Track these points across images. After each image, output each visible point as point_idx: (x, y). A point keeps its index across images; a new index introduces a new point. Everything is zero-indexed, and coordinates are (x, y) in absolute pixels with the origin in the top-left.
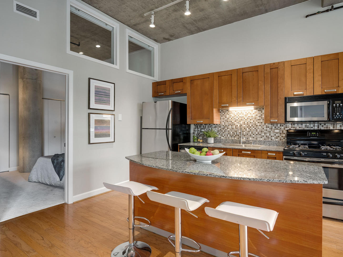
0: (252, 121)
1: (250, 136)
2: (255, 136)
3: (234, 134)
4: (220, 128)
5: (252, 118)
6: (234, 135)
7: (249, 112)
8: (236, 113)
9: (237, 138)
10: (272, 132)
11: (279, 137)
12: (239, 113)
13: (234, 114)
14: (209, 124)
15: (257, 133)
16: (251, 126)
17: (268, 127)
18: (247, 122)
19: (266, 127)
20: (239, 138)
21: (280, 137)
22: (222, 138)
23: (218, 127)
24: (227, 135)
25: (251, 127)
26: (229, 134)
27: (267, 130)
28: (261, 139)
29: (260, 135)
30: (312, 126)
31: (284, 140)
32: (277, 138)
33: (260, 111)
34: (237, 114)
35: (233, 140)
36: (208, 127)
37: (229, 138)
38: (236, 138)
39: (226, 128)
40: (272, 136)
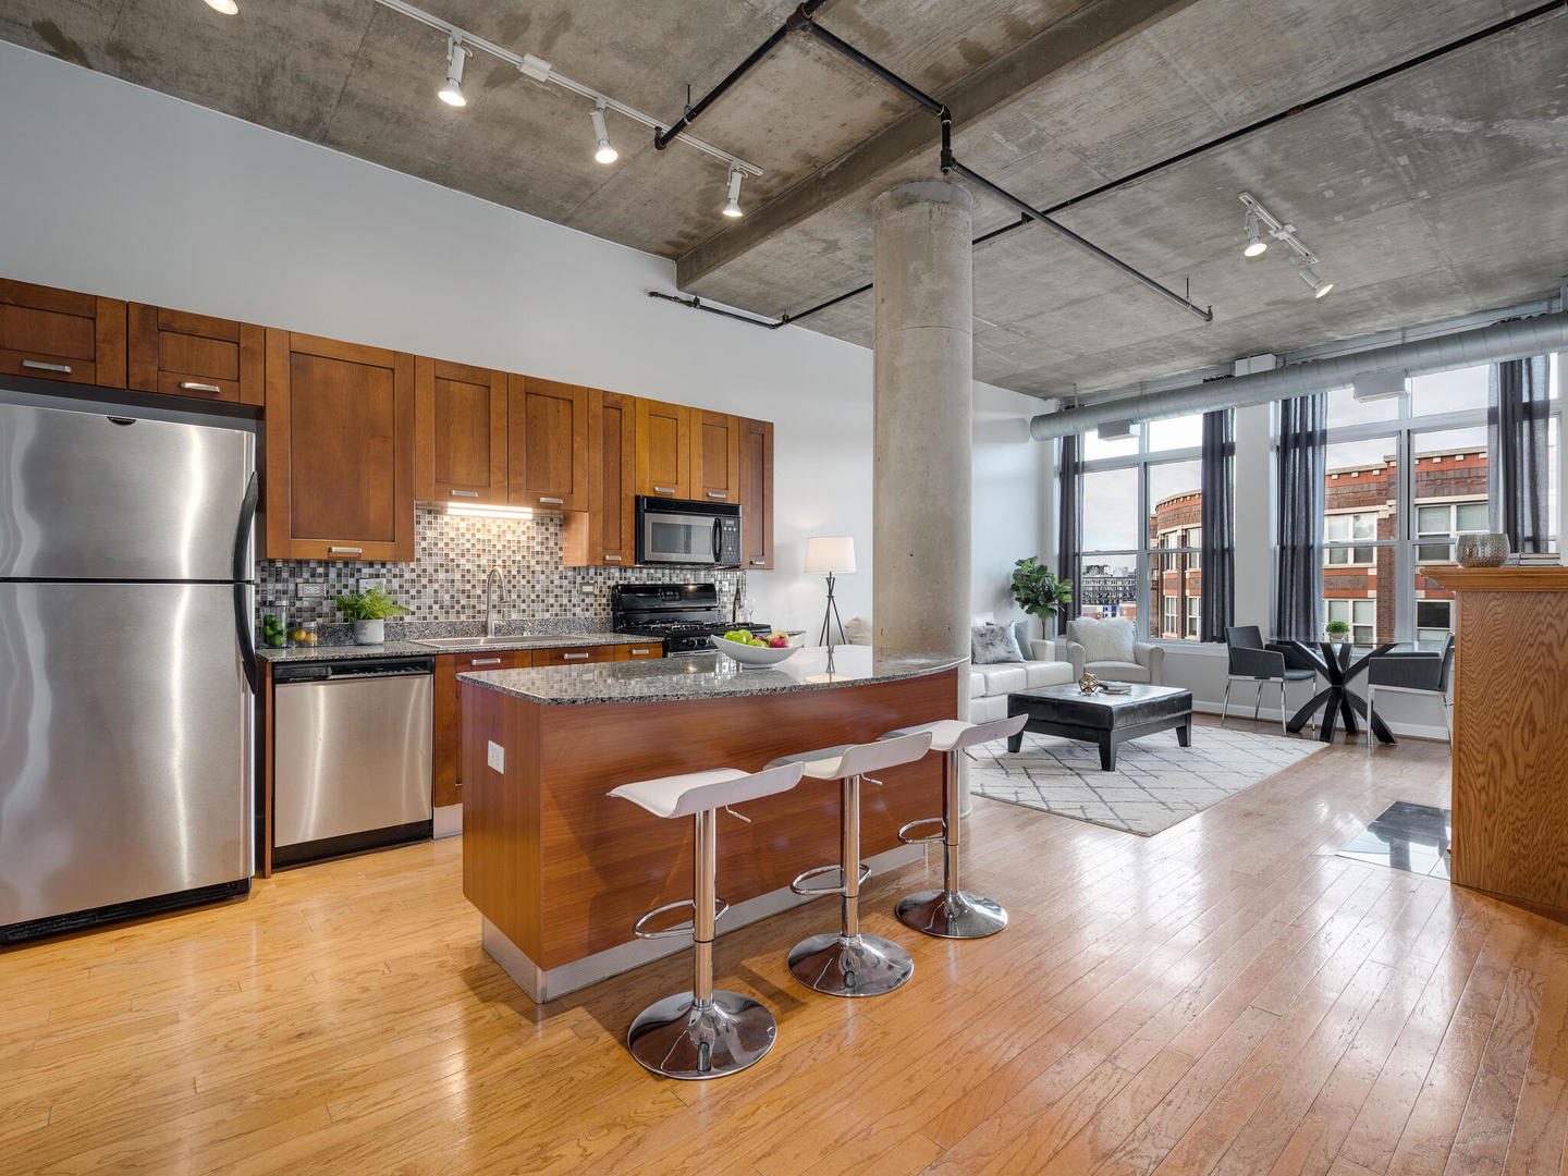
0: (519, 558)
1: (514, 606)
2: (529, 606)
3: (458, 602)
4: (396, 583)
5: (519, 547)
6: (457, 607)
7: (509, 527)
8: (463, 525)
9: (468, 617)
10: (574, 592)
11: (592, 605)
12: (473, 525)
13: (458, 529)
14: (346, 564)
15: (533, 596)
16: (514, 572)
17: (566, 578)
18: (504, 561)
19: (561, 578)
20: (474, 617)
21: (596, 605)
22: (408, 619)
23: (389, 576)
24: (430, 608)
25: (514, 577)
26: (436, 602)
27: (561, 587)
28: (547, 615)
29: (543, 601)
30: (660, 576)
31: (606, 615)
32: (587, 610)
33: (542, 524)
34: (468, 530)
35: (452, 624)
36: (339, 575)
37: (436, 618)
38: (463, 618)
39: (424, 581)
40: (574, 606)
